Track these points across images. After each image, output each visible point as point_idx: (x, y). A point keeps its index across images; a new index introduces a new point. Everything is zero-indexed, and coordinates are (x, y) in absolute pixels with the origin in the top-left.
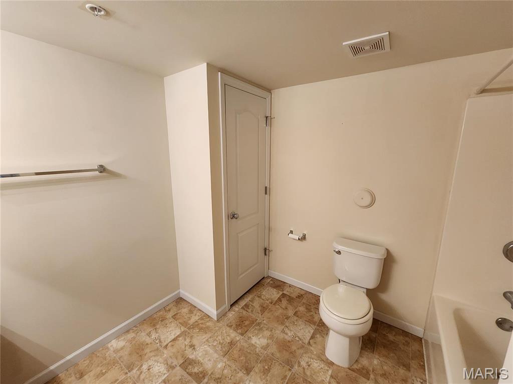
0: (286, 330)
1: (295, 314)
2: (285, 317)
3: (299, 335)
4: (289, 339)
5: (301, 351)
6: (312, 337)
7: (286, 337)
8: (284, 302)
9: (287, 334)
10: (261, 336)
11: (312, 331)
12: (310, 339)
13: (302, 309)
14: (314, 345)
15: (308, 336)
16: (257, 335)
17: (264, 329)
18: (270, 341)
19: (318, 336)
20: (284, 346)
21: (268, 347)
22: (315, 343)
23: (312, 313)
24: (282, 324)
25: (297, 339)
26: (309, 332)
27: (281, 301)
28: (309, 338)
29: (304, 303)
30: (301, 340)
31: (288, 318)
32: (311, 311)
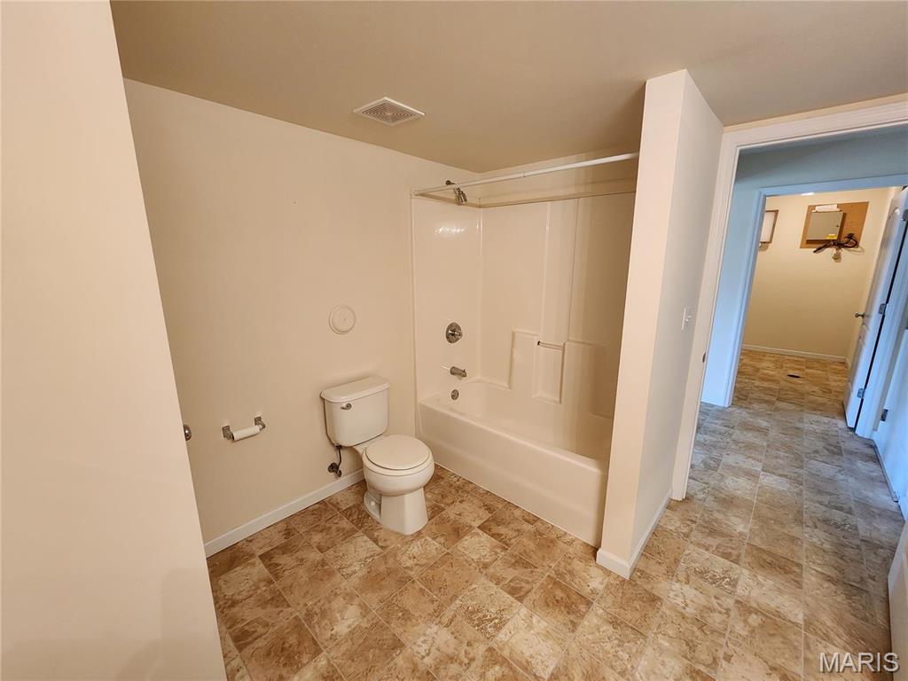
0: (345, 571)
1: (321, 549)
2: (319, 568)
3: (365, 556)
4: (365, 571)
5: (391, 561)
6: (376, 541)
7: (359, 574)
8: (284, 560)
9: (355, 572)
10: (338, 615)
11: (365, 538)
12: (377, 544)
13: (317, 538)
14: (388, 543)
15: (371, 545)
16: (333, 622)
17: (327, 606)
18: (356, 601)
19: (376, 534)
20: (374, 580)
21: (366, 606)
22: (385, 540)
23: (334, 527)
24: (330, 574)
25: (369, 560)
26: (366, 541)
27: (278, 565)
28: (375, 545)
29: (308, 532)
30: (372, 556)
31: (323, 563)
32: (330, 528)
